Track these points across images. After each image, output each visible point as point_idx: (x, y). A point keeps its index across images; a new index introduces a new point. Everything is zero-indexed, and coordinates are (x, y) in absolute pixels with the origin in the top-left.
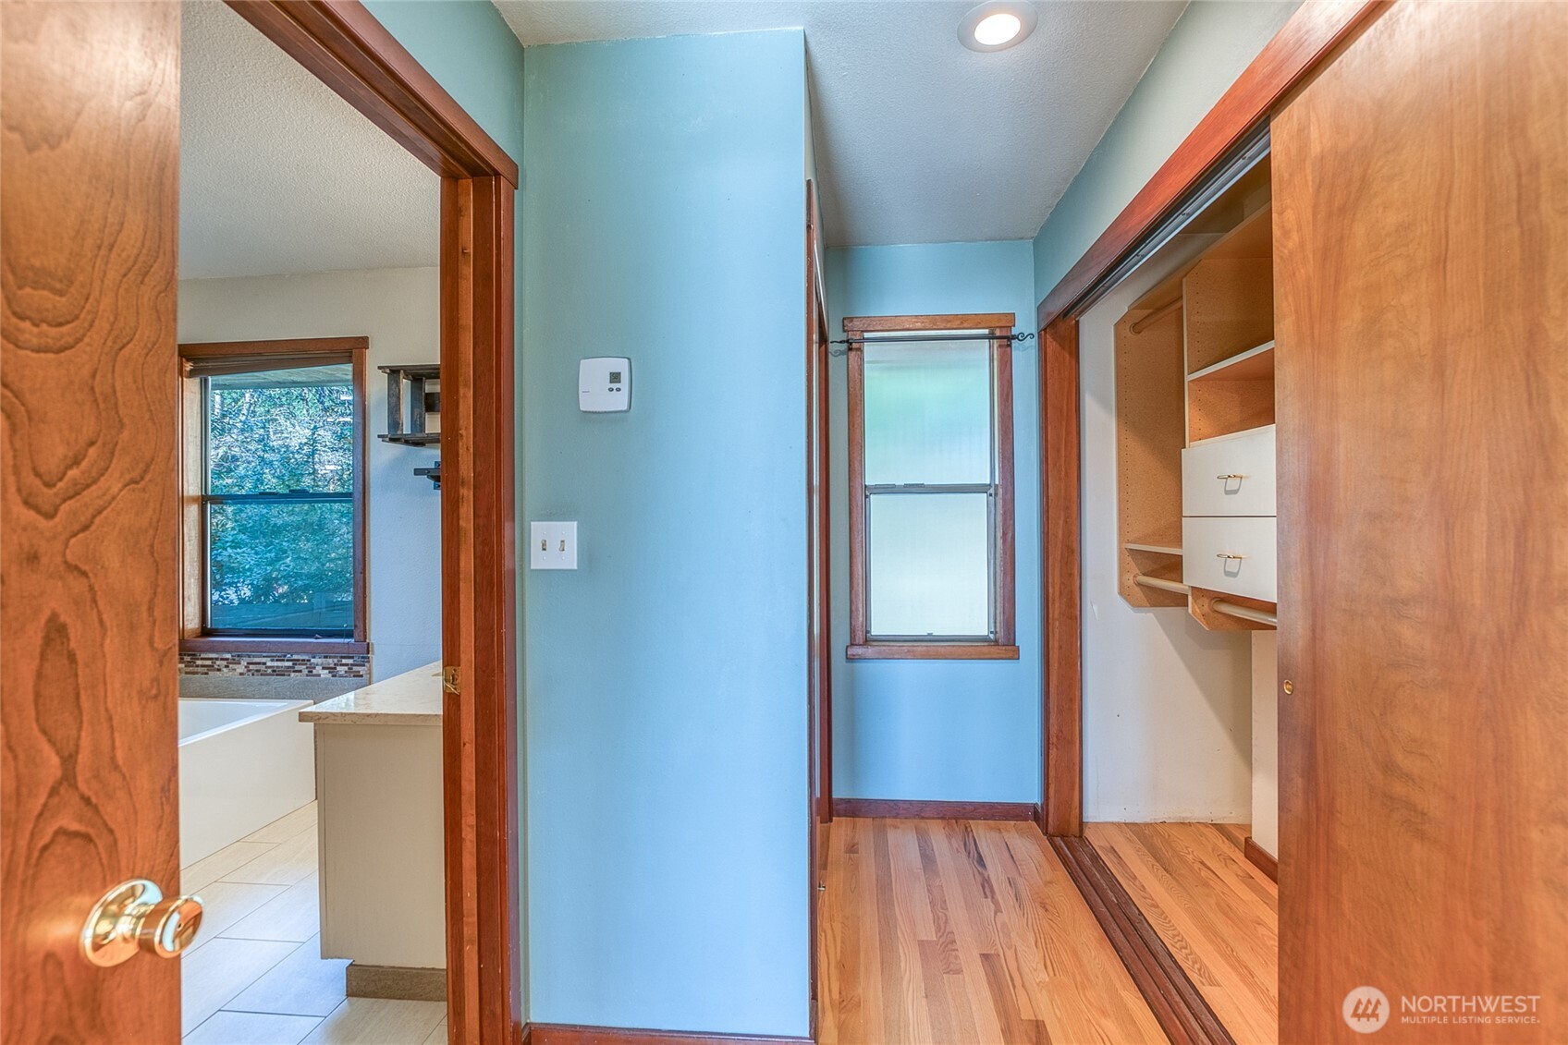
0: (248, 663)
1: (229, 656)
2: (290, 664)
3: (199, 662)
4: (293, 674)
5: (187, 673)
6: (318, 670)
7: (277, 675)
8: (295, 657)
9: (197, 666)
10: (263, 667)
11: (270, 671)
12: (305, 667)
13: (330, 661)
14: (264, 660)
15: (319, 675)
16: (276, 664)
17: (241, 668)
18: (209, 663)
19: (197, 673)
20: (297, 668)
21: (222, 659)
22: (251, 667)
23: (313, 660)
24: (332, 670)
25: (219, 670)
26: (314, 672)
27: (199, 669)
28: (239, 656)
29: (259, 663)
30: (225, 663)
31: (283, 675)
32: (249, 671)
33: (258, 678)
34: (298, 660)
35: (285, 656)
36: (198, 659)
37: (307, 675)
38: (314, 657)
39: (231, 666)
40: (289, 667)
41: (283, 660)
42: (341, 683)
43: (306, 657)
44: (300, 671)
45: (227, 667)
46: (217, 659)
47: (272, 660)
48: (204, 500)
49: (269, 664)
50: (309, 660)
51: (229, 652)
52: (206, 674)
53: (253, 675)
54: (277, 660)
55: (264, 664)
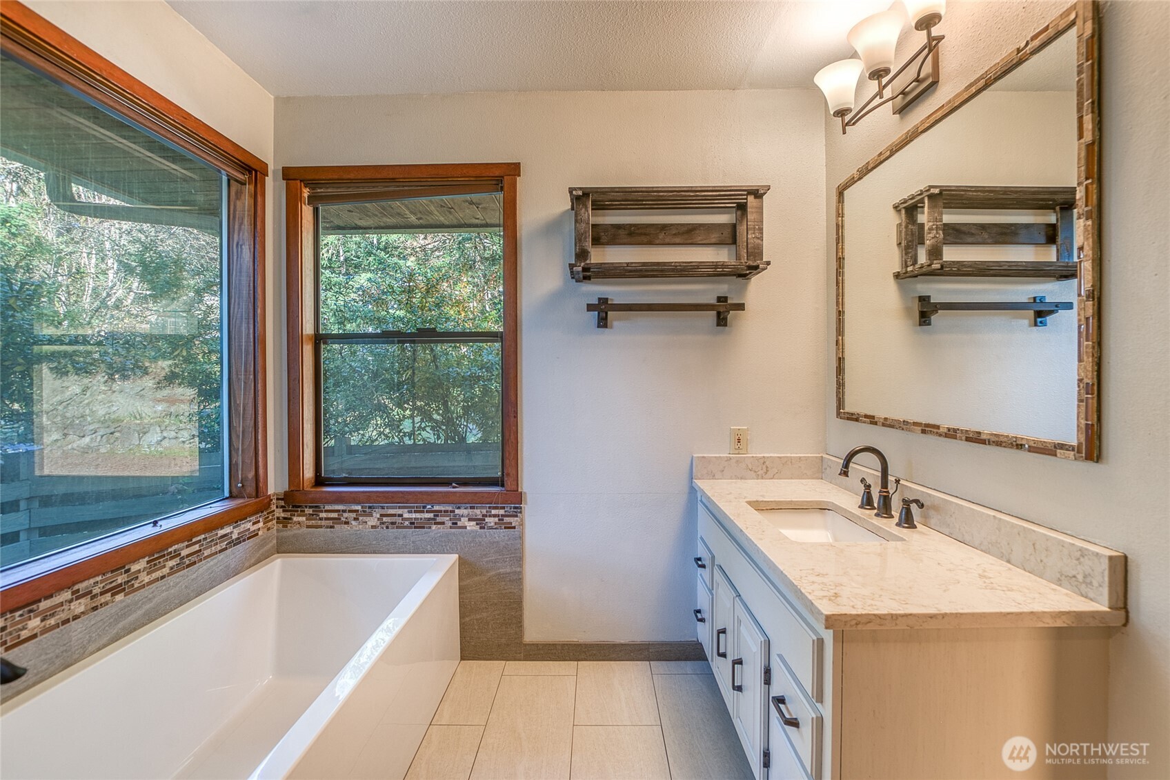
0: (381, 515)
1: (359, 508)
2: (431, 515)
3: (323, 515)
4: (434, 527)
5: (308, 527)
6: (464, 521)
7: (415, 528)
8: (436, 508)
9: (321, 519)
10: (399, 520)
11: (407, 523)
12: (448, 518)
13: (478, 512)
14: (399, 512)
15: (465, 527)
16: (414, 516)
17: (372, 521)
18: (335, 515)
19: (321, 527)
20: (439, 519)
21: (350, 511)
22: (385, 519)
23: (457, 511)
24: (480, 522)
25: (347, 523)
26: (459, 524)
27: (323, 523)
28: (370, 507)
29: (394, 515)
30: (354, 515)
31: (423, 527)
32: (383, 523)
33: (393, 532)
34: (441, 511)
35: (424, 507)
36: (322, 511)
37: (451, 528)
38: (459, 508)
39: (361, 518)
40: (429, 519)
41: (423, 512)
42: (490, 534)
43: (450, 509)
44: (443, 523)
45: (356, 519)
46: (344, 511)
47: (409, 512)
48: (319, 340)
49: (406, 515)
50: (451, 512)
51: (358, 503)
52: (332, 527)
53: (387, 528)
54: (415, 512)
55: (401, 515)
